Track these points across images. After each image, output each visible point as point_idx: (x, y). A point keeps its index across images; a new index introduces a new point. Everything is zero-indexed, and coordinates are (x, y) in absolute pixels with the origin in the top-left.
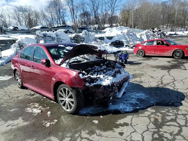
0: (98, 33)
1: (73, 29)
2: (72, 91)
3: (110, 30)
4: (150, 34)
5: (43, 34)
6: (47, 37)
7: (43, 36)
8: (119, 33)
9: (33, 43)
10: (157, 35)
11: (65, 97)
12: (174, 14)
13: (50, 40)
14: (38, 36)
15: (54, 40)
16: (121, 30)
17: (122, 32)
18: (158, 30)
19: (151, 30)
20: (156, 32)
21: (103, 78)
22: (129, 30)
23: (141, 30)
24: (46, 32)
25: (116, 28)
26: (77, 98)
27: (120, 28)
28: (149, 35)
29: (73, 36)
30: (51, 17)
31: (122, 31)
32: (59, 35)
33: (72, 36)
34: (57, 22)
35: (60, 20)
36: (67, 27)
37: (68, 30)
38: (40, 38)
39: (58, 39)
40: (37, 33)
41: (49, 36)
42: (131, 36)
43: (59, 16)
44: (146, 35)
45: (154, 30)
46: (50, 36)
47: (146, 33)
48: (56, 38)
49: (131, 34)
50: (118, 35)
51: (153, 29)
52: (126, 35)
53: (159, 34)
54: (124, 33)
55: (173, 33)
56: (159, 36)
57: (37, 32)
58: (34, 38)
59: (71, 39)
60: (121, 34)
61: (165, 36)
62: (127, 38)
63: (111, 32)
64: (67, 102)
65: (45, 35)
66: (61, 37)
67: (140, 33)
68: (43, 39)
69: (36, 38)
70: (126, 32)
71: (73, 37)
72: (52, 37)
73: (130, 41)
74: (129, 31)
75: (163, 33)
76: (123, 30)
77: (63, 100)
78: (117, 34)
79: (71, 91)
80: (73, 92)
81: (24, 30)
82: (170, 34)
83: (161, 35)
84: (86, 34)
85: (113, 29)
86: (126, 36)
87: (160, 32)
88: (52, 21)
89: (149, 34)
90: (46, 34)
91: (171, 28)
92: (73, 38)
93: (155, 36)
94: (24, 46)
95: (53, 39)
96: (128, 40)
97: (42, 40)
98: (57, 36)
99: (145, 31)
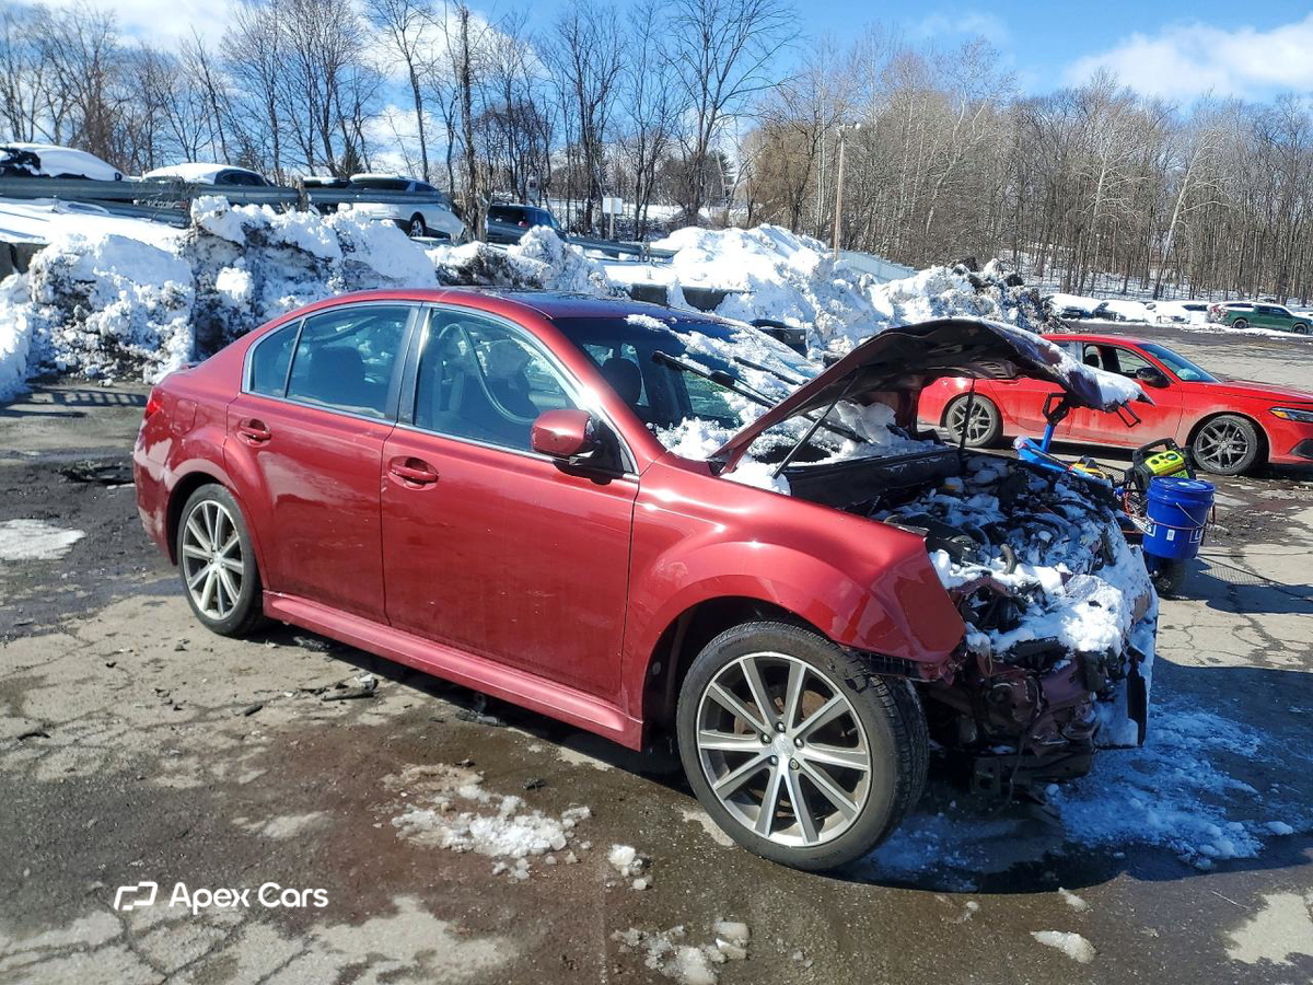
0: (623, 257)
1: (458, 212)
2: (860, 683)
3: (701, 246)
4: (955, 297)
5: (245, 227)
6: (270, 251)
7: (241, 239)
8: (763, 268)
9: (168, 284)
10: (996, 308)
11: (767, 728)
12: (1087, 184)
13: (292, 272)
14: (204, 233)
15: (324, 273)
16: (776, 250)
17: (780, 269)
18: (1007, 274)
19: (960, 272)
20: (992, 288)
21: (1061, 590)
22: (826, 256)
23: (888, 268)
24: (267, 210)
25: (743, 237)
26: (899, 743)
27: (767, 239)
28: (946, 303)
29: (459, 263)
30: (264, 112)
31: (779, 260)
32: (359, 247)
33: (451, 263)
34: (309, 154)
35: (332, 139)
36: (411, 189)
37: (418, 217)
38: (222, 254)
39: (355, 273)
40: (200, 212)
41: (283, 245)
42: (839, 298)
43: (327, 111)
44: (933, 301)
45: (981, 275)
46: (296, 248)
47: (929, 284)
48: (334, 264)
49: (840, 282)
50: (754, 287)
51: (973, 265)
52: (805, 286)
53: (1011, 305)
54: (792, 271)
55: (1089, 304)
56: (1013, 313)
57: (204, 209)
58: (173, 249)
59: (443, 277)
60: (778, 280)
61: (1046, 319)
62: (817, 307)
63: (709, 259)
64: (782, 769)
65: (256, 237)
66: (370, 260)
67: (894, 286)
68: (241, 261)
69: (189, 250)
70: (808, 271)
71: (461, 270)
72: (311, 254)
73: (833, 335)
74: (830, 262)
75: (1033, 298)
76: (787, 257)
77: (745, 756)
78: (751, 279)
79: (851, 684)
80: (868, 693)
81: (83, 177)
82: (1071, 312)
83: (1020, 311)
84: (547, 255)
85: (721, 242)
86: (810, 298)
87: (1017, 289)
88: (270, 142)
89: (947, 294)
90: (268, 227)
91: (1065, 272)
92: (456, 274)
93: (987, 312)
94: (91, 298)
95: (316, 268)
96: (821, 323)
97: (231, 266)
98: (346, 247)
99: (925, 276)
